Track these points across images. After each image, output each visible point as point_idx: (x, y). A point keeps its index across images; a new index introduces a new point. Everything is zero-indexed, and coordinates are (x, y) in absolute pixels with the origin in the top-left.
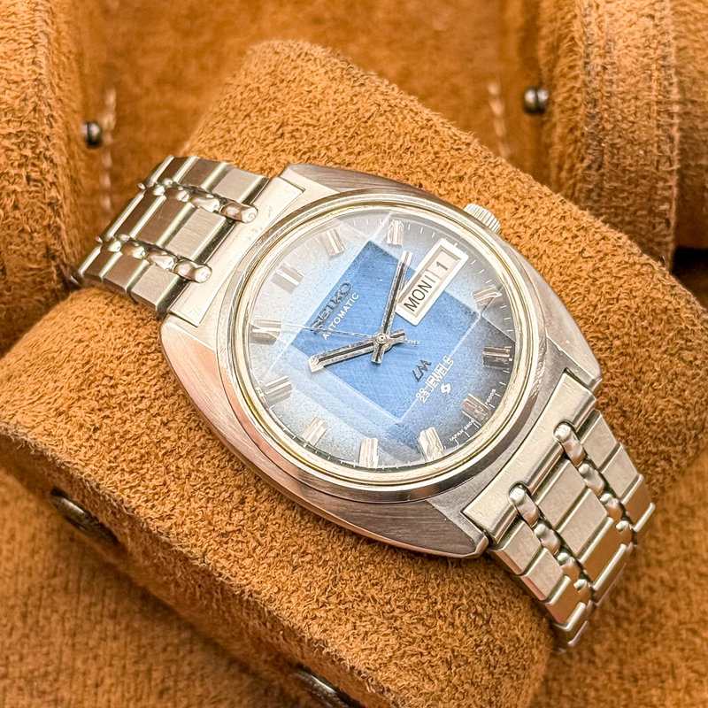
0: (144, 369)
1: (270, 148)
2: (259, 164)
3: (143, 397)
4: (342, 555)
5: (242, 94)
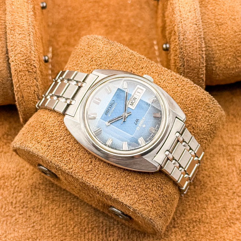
0: (61, 128)
1: (89, 65)
2: (87, 69)
3: (61, 136)
4: (120, 174)
5: (80, 51)
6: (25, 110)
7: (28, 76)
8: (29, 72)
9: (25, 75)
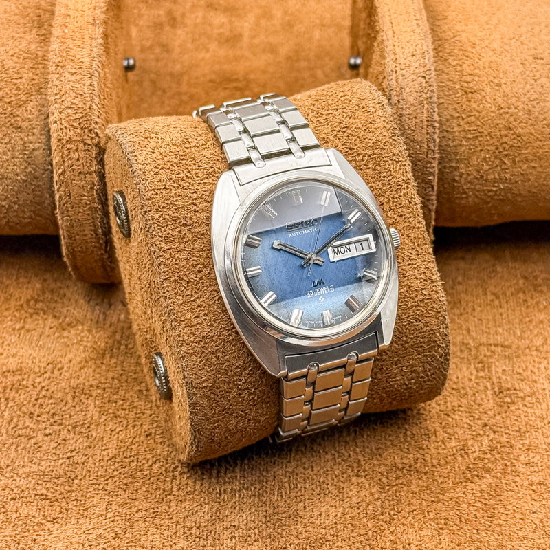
0: (206, 181)
1: (335, 133)
2: (324, 136)
3: (195, 192)
4: (221, 329)
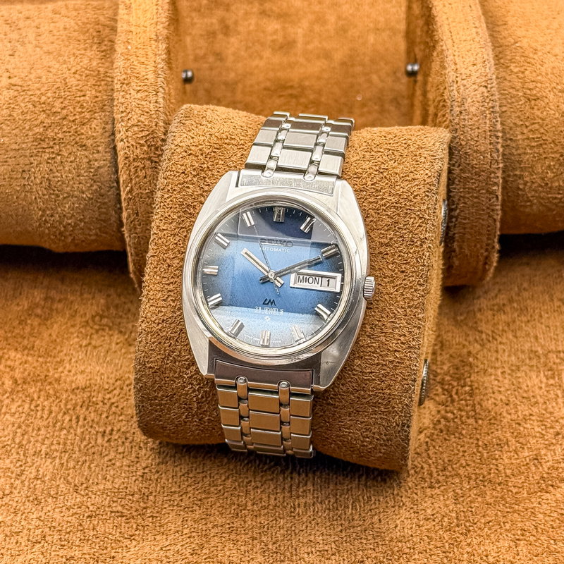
6: (140, 244)
7: (150, 170)
8: (152, 161)
9: (144, 168)
